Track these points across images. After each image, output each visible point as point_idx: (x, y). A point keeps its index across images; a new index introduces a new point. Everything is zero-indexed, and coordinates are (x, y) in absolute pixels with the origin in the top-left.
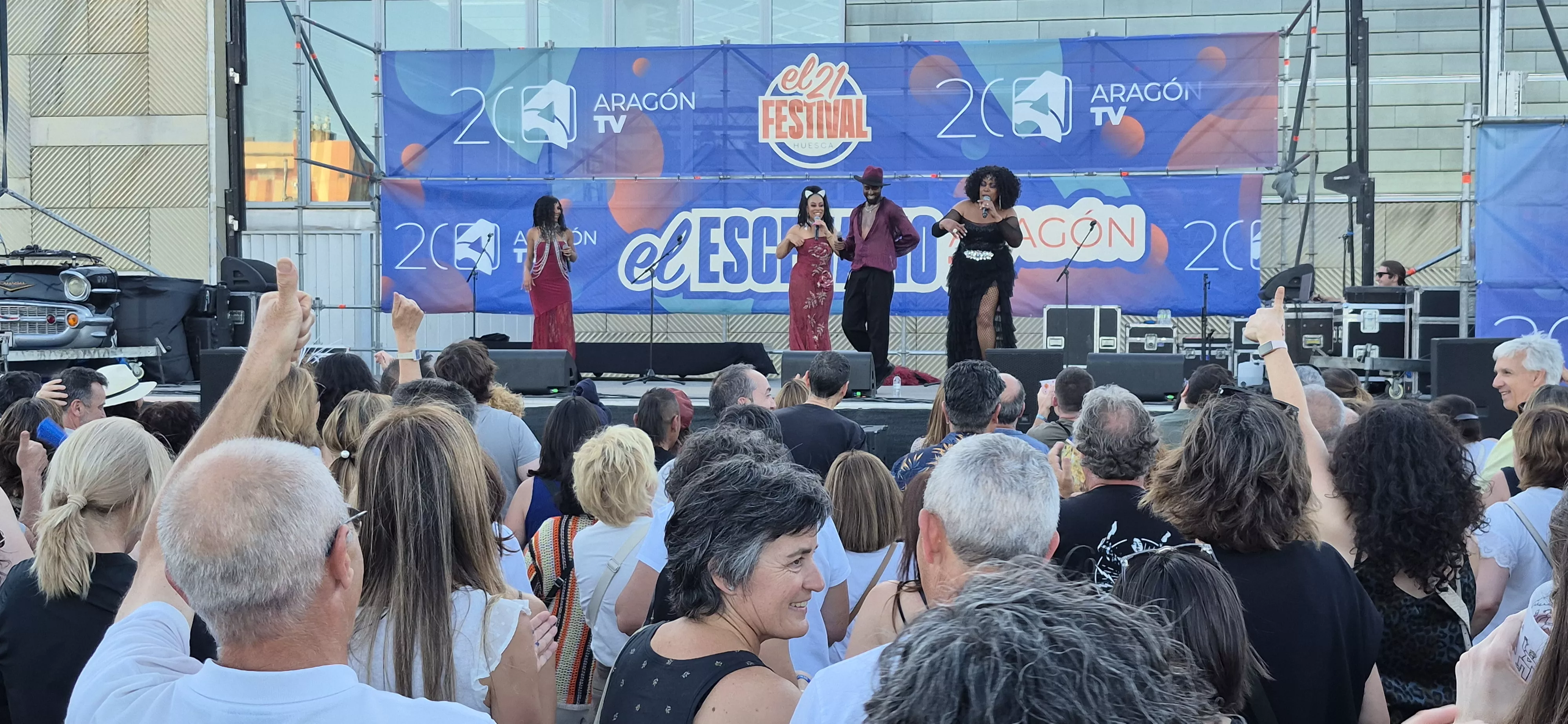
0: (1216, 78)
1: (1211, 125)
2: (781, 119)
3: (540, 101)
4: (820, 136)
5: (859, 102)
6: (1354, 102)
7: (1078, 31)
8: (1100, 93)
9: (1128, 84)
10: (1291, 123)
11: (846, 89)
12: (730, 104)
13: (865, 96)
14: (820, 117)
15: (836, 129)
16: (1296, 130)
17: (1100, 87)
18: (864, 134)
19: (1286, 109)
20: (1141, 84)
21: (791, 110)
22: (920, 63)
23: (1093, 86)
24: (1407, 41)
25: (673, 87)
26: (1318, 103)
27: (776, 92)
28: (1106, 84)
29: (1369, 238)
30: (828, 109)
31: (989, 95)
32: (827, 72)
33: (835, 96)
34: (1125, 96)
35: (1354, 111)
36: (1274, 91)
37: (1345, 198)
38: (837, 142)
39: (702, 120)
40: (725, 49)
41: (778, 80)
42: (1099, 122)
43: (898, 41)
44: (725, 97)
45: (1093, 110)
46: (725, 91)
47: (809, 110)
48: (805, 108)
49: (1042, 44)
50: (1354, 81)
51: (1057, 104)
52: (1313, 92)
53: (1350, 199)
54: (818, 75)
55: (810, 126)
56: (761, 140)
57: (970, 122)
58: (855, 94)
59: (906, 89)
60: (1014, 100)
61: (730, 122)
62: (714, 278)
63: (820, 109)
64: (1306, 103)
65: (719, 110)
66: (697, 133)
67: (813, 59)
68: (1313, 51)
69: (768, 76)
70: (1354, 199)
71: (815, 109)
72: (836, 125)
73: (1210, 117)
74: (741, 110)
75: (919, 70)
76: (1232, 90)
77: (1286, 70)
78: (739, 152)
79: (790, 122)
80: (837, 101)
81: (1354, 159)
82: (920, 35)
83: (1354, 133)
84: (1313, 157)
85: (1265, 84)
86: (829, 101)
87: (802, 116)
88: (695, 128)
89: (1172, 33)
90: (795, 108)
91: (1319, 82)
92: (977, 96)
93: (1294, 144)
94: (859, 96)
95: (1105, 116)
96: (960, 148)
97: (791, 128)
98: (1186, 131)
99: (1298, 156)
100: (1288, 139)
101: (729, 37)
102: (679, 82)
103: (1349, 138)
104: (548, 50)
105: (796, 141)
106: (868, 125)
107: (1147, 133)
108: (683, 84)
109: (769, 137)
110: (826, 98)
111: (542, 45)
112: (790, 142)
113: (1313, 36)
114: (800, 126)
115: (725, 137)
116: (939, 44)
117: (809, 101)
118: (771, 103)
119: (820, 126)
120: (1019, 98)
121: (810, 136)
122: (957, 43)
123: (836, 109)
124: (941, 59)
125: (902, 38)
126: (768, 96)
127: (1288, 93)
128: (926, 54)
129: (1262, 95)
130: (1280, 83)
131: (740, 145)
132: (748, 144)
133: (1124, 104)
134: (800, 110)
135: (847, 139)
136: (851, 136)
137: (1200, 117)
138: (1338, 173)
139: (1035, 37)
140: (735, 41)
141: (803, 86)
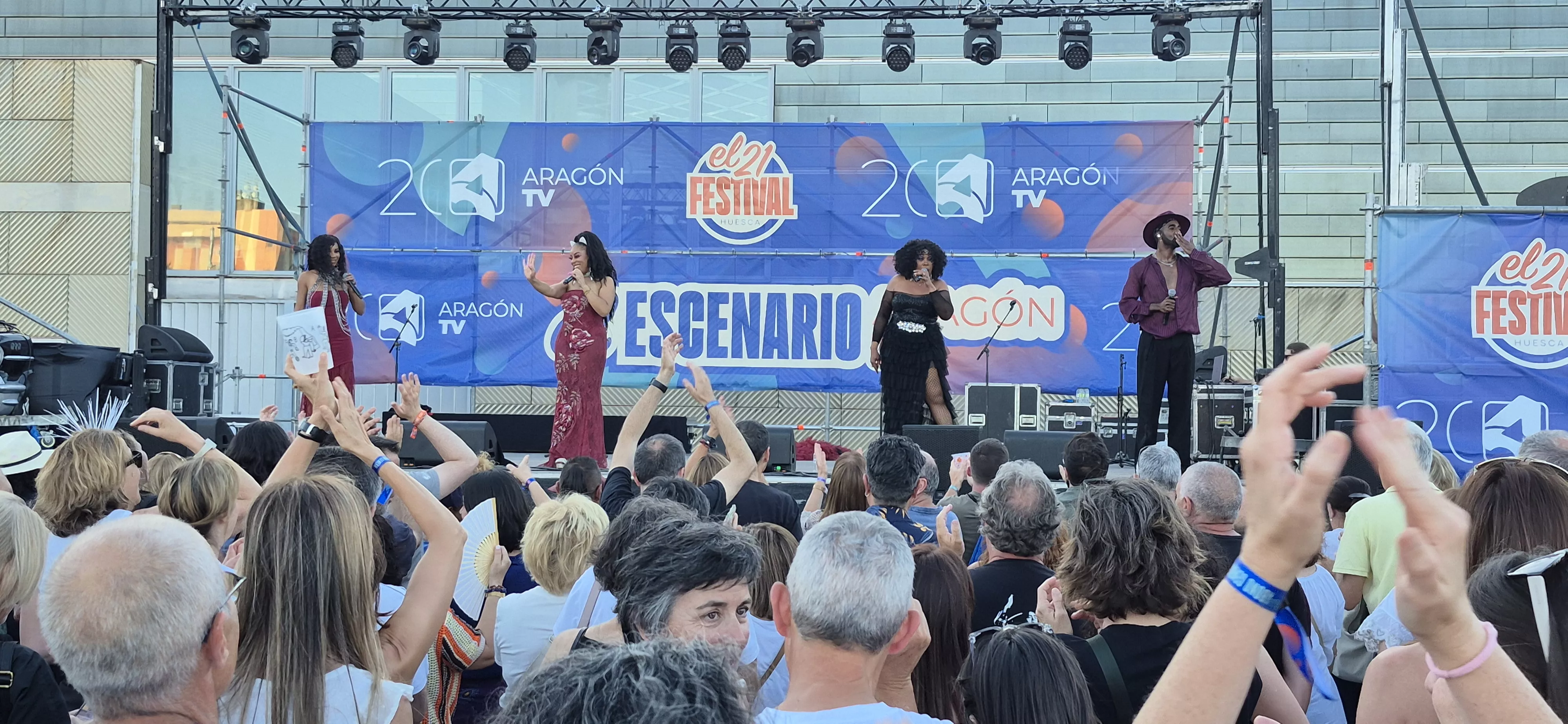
0: (1132, 164)
1: (1128, 210)
2: (708, 195)
3: (468, 174)
4: (747, 213)
5: (786, 180)
6: (1265, 189)
7: (1000, 116)
8: (1021, 176)
9: (1048, 168)
10: (1205, 208)
11: (773, 167)
12: (658, 181)
13: (792, 175)
14: (747, 195)
15: (762, 207)
16: (1210, 216)
17: (1021, 170)
18: (791, 212)
19: (1200, 195)
20: (1061, 169)
21: (719, 186)
22: (846, 143)
23: (1014, 169)
24: (1319, 132)
25: (601, 162)
26: (1230, 190)
27: (704, 169)
28: (1027, 168)
29: (1280, 321)
30: (755, 186)
31: (913, 175)
32: (754, 151)
33: (762, 174)
34: (1045, 180)
35: (1265, 198)
36: (1188, 177)
37: (1256, 283)
38: (764, 219)
39: (632, 195)
40: (654, 126)
41: (706, 158)
42: (1020, 204)
43: (825, 122)
44: (653, 174)
45: (1014, 192)
46: (653, 167)
47: (737, 187)
48: (732, 186)
49: (965, 127)
50: (1265, 169)
51: (980, 186)
52: (1226, 180)
53: (1262, 283)
54: (746, 154)
55: (737, 203)
56: (689, 216)
57: (894, 202)
58: (782, 172)
59: (831, 168)
60: (938, 182)
61: (660, 197)
62: (639, 351)
63: (747, 187)
64: (1220, 190)
65: (646, 186)
66: (625, 208)
67: (740, 138)
68: (1226, 140)
69: (696, 153)
70: (1266, 284)
71: (742, 186)
72: (763, 203)
73: (1127, 202)
74: (668, 186)
75: (845, 150)
76: (1150, 175)
77: (1201, 157)
78: (667, 227)
79: (718, 199)
80: (763, 179)
81: (1265, 244)
82: (846, 117)
83: (1265, 218)
84: (1226, 241)
85: (1180, 171)
86: (756, 179)
87: (730, 193)
88: (624, 203)
89: (1091, 120)
90: (722, 185)
91: (1231, 170)
92: (902, 176)
93: (1208, 230)
94: (786, 174)
95: (1026, 198)
96: (884, 228)
97: (718, 204)
98: (1104, 215)
99: (1212, 241)
100: (1203, 225)
101: (659, 114)
102: (607, 158)
103: (1260, 224)
104: (478, 124)
105: (723, 217)
106: (794, 203)
107: (1066, 216)
108: (613, 159)
109: (697, 214)
110: (753, 176)
111: (472, 119)
112: (717, 219)
113: (1226, 125)
114: (727, 203)
115: (653, 212)
116: (864, 126)
117: (736, 178)
118: (699, 180)
119: (747, 204)
120: (942, 180)
121: (737, 213)
122: (882, 126)
123: (763, 187)
124: (864, 139)
125: (829, 119)
126: (696, 173)
127: (1203, 179)
128: (851, 135)
129: (1178, 180)
130: (1195, 170)
131: (669, 220)
132: (676, 220)
133: (1044, 188)
134: (727, 187)
135: (774, 217)
136: (777, 213)
137: (1117, 201)
138: (1249, 258)
139: (959, 121)
140: (664, 118)
141: (731, 164)
